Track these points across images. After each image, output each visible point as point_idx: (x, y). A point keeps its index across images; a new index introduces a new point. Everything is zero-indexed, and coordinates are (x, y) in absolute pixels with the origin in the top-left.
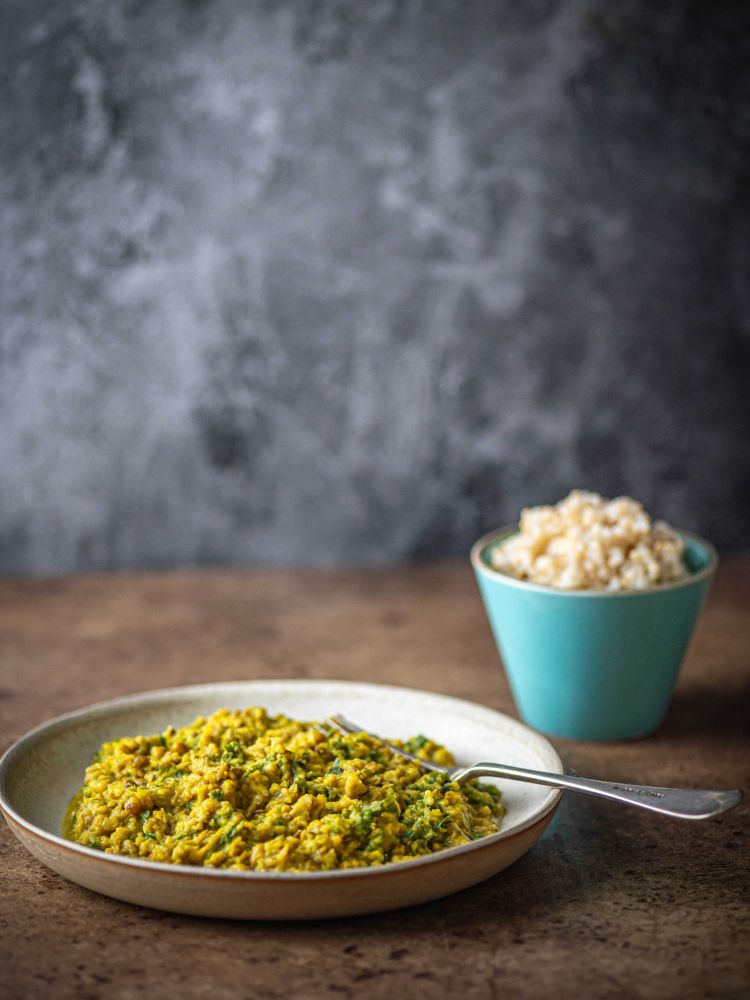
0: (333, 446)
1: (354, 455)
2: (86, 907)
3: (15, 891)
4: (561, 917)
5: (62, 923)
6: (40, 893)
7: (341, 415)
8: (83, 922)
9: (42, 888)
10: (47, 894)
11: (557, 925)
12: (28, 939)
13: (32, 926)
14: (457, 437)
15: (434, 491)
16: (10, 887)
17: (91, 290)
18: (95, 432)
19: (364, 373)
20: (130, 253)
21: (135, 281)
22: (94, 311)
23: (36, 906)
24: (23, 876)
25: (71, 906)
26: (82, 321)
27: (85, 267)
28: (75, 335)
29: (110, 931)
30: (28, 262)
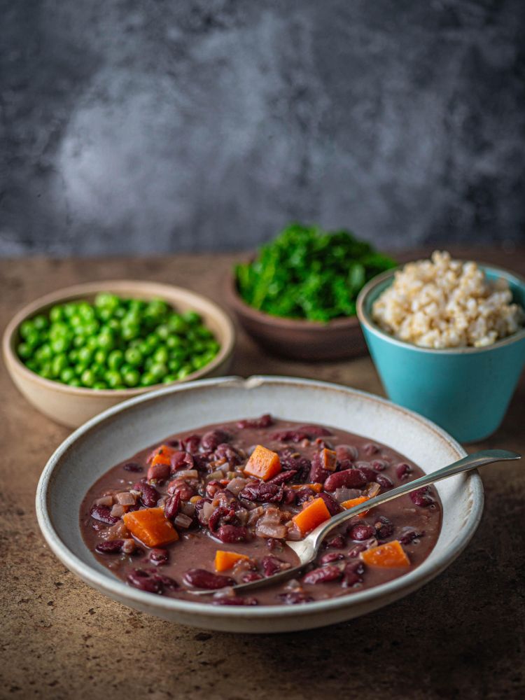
0: (366, 165)
1: (382, 171)
2: (161, 649)
3: (109, 629)
4: (520, 674)
5: (142, 668)
6: (128, 632)
7: (372, 143)
8: (157, 667)
9: (130, 627)
10: (132, 634)
11: (516, 684)
12: (115, 686)
13: (119, 671)
14: (461, 158)
15: (442, 196)
16: (105, 625)
17: (179, 51)
18: (182, 155)
19: (390, 112)
20: (210, 23)
21: (213, 45)
22: (182, 67)
23: (123, 647)
24: (115, 613)
25: (149, 648)
26: (172, 74)
27: (174, 34)
28: (166, 83)
29: (177, 679)
30: (130, 30)
